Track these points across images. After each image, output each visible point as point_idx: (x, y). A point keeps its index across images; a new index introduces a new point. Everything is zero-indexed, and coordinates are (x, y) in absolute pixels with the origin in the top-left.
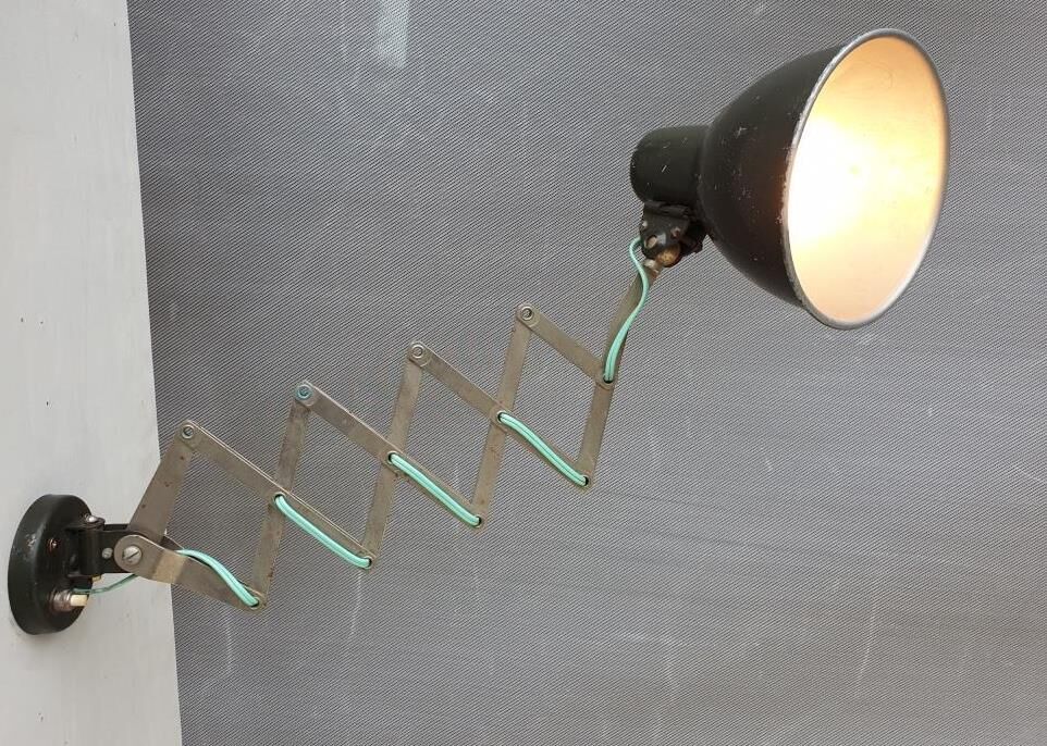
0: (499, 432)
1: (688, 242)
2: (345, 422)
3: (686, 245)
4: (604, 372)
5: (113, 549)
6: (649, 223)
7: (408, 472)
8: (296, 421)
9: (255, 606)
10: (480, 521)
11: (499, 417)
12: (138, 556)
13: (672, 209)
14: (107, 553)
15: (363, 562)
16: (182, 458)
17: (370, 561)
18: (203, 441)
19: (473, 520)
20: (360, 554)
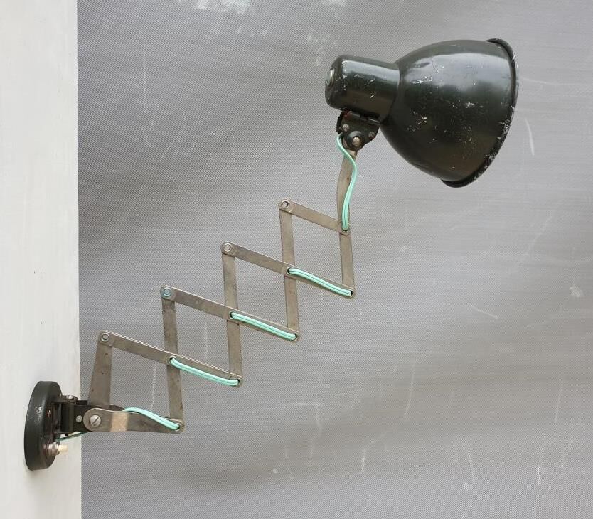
0: (291, 280)
2: (197, 303)
4: (342, 225)
5: (83, 416)
7: (244, 320)
8: (168, 311)
9: (178, 428)
10: (296, 336)
11: (288, 271)
12: (99, 420)
14: (79, 419)
15: (235, 382)
16: (107, 354)
17: (239, 381)
18: (116, 340)
19: (292, 336)
20: (231, 378)
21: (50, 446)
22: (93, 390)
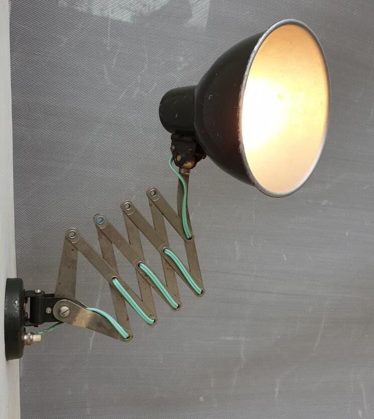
1: (198, 155)
3: (197, 156)
5: (52, 308)
6: (175, 147)
9: (128, 338)
11: (164, 250)
12: (68, 312)
13: (185, 138)
14: (49, 310)
16: (73, 250)
21: (26, 337)
22: (60, 283)
